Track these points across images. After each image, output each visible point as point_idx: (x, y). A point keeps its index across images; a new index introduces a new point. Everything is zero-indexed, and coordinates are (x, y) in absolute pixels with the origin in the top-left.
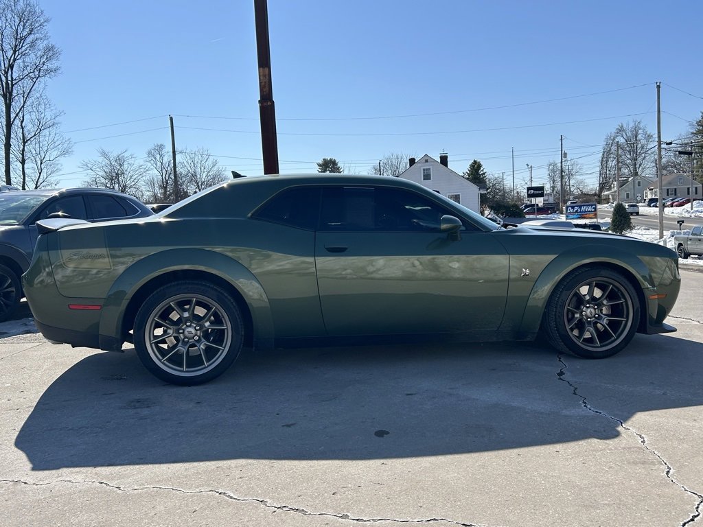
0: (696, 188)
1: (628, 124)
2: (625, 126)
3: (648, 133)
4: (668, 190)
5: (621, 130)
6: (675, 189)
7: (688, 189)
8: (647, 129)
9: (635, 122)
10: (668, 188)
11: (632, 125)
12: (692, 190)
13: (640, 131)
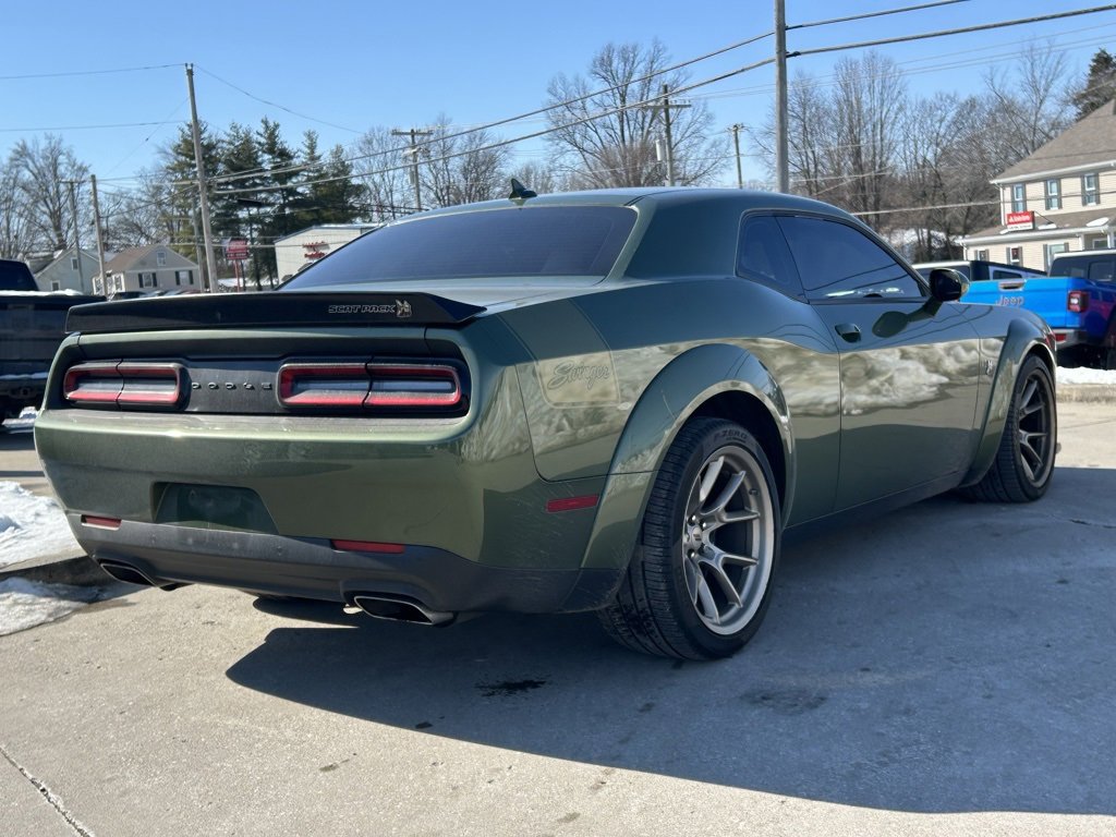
0: (191, 273)
1: (36, 143)
2: (29, 145)
3: (79, 162)
4: (140, 276)
5: (22, 153)
6: (154, 275)
7: (177, 273)
8: (74, 155)
9: (49, 138)
10: (140, 271)
11: (43, 144)
12: (184, 276)
13: (62, 159)
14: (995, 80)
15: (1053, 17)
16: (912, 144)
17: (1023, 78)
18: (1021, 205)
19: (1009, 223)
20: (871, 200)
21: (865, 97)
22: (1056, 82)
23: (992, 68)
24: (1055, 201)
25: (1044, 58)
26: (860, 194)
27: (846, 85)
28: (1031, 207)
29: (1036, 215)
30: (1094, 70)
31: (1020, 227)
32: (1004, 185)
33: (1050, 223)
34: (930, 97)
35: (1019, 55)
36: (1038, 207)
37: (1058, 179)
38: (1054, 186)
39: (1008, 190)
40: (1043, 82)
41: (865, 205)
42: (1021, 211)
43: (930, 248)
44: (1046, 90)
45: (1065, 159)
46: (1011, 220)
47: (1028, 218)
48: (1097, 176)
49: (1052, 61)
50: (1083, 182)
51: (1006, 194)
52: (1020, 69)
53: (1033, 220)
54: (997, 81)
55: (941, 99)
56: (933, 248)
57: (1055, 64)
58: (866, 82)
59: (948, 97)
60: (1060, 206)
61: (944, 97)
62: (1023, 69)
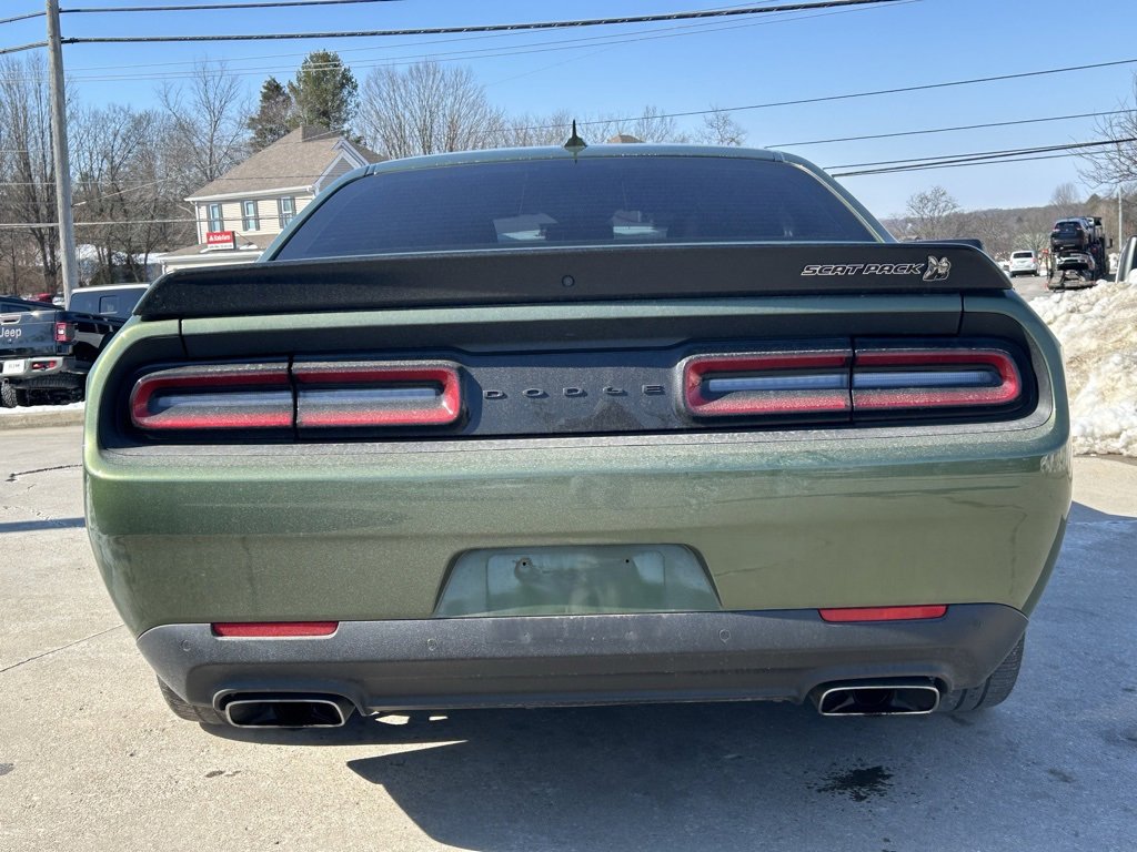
14: (169, 95)
15: (363, 34)
16: (87, 154)
17: (197, 98)
18: (217, 224)
19: (209, 242)
20: (44, 211)
21: (31, 101)
22: (229, 105)
23: (165, 84)
24: (252, 222)
25: (217, 79)
26: (31, 203)
27: (9, 85)
28: (228, 227)
29: (236, 235)
30: (266, 97)
31: (220, 246)
32: (200, 203)
33: (250, 244)
34: (103, 109)
35: (191, 75)
36: (235, 226)
37: (255, 200)
38: (251, 207)
39: (204, 208)
40: (217, 103)
41: (38, 218)
42: (218, 231)
43: (111, 265)
44: (220, 113)
45: (259, 181)
46: (211, 239)
47: (228, 237)
48: (293, 199)
49: (224, 84)
50: (279, 205)
51: (202, 213)
52: (192, 88)
53: (234, 239)
54: (172, 97)
55: (115, 112)
56: (114, 266)
57: (227, 86)
58: (31, 85)
59: (121, 109)
60: (258, 228)
61: (117, 109)
62: (195, 88)
